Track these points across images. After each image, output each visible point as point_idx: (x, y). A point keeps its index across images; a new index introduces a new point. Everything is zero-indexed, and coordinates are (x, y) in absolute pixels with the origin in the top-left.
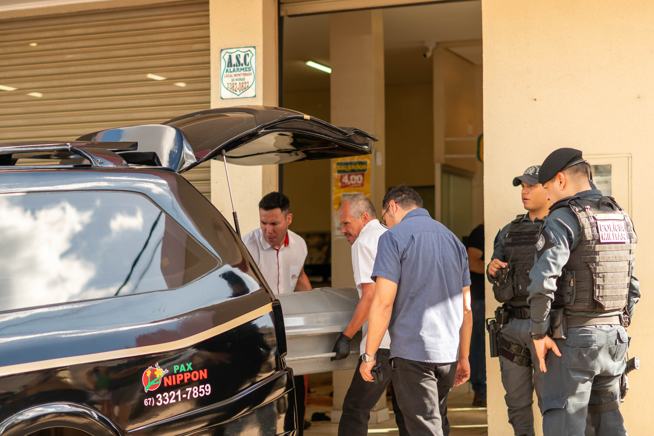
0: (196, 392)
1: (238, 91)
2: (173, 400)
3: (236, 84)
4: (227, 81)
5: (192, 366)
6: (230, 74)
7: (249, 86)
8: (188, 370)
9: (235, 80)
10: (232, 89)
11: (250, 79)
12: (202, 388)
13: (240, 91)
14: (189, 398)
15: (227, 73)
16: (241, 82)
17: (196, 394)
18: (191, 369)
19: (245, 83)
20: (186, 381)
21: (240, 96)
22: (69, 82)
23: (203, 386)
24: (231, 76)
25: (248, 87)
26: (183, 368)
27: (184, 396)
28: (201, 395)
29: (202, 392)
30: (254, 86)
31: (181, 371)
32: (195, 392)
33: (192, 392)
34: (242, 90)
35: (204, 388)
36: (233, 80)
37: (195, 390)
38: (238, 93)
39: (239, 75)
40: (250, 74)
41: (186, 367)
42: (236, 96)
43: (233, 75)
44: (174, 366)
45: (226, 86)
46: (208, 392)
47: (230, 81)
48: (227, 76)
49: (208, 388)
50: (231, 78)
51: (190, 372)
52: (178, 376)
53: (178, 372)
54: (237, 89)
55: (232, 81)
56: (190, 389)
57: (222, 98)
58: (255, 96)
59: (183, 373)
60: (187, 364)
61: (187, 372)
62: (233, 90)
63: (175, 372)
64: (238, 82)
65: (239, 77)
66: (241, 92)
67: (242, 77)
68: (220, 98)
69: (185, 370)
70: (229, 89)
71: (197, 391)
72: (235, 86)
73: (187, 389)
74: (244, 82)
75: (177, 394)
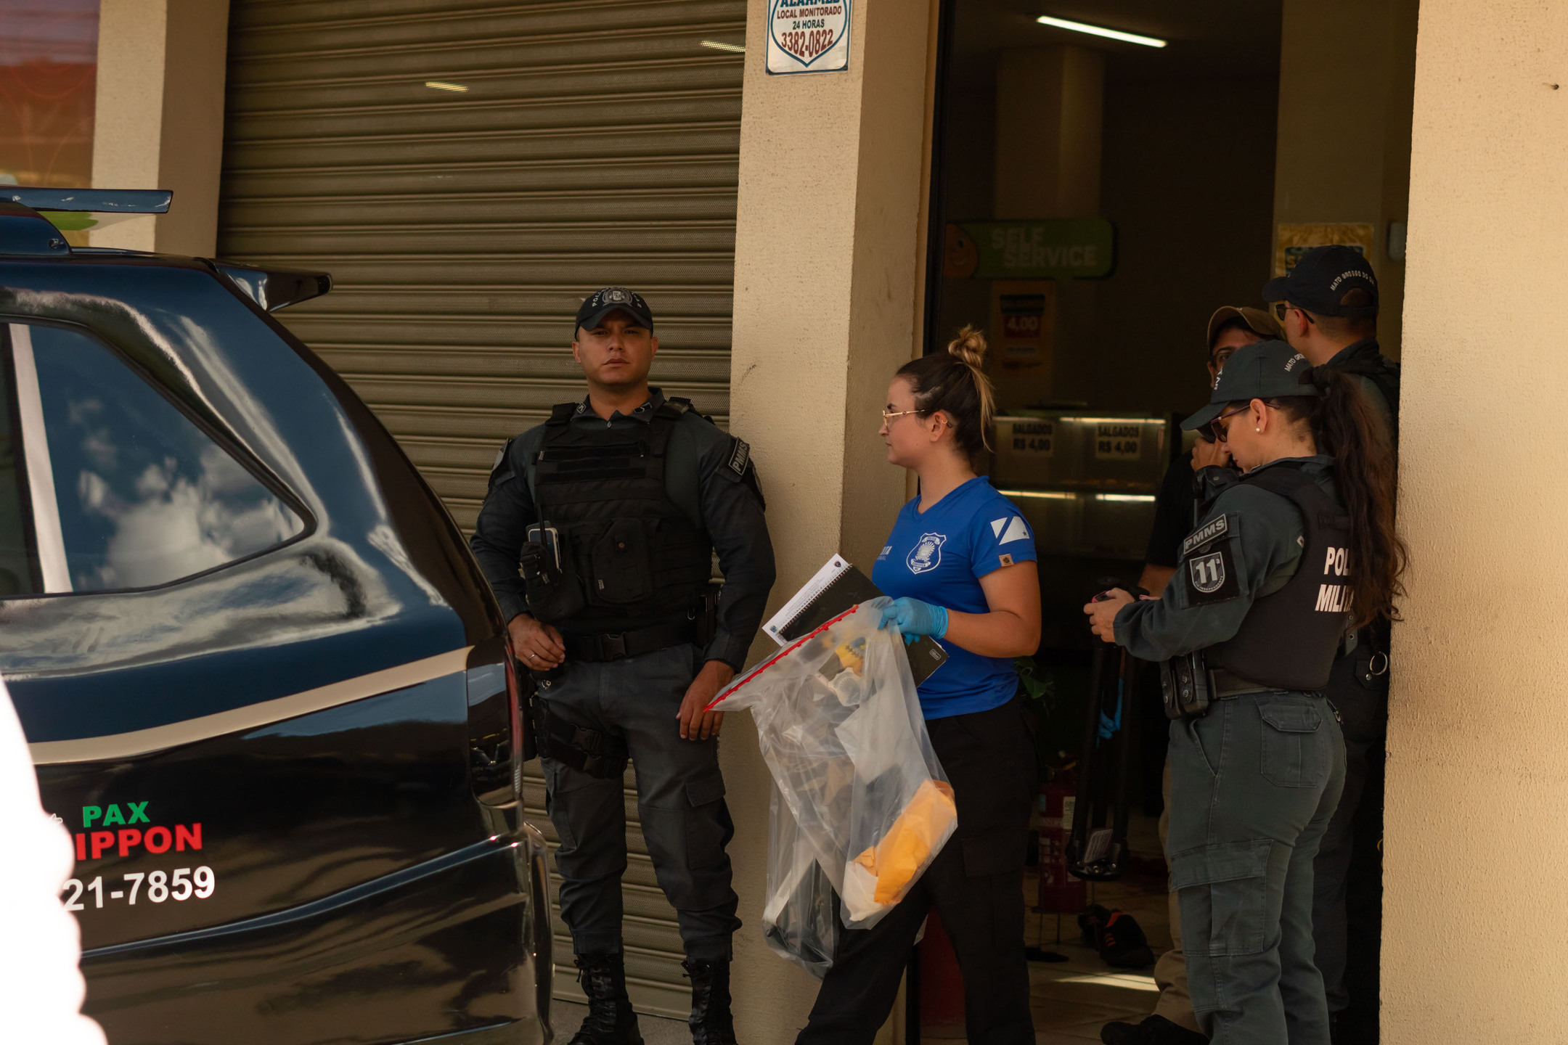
0: (161, 885)
1: (807, 53)
2: (77, 902)
3: (803, 34)
4: (782, 26)
5: (146, 812)
6: (790, 8)
7: (834, 39)
8: (133, 820)
9: (801, 25)
10: (792, 49)
11: (835, 23)
12: (181, 877)
13: (811, 54)
14: (132, 901)
15: (785, 8)
16: (815, 30)
17: (158, 892)
18: (145, 819)
19: (824, 31)
20: (124, 852)
21: (810, 68)
22: (471, 28)
23: (187, 871)
24: (793, 15)
25: (830, 42)
26: (114, 815)
27: (117, 895)
28: (176, 895)
29: (181, 889)
30: (843, 42)
31: (107, 823)
32: (155, 885)
33: (145, 885)
34: (817, 52)
35: (190, 878)
36: (796, 26)
37: (158, 879)
38: (807, 59)
39: (811, 12)
40: (836, 11)
41: (127, 813)
42: (803, 68)
43: (798, 13)
44: (84, 808)
45: (780, 40)
46: (204, 889)
47: (789, 29)
48: (784, 15)
49: (203, 877)
50: (792, 19)
51: (140, 826)
52: (95, 837)
53: (97, 824)
54: (804, 49)
55: (794, 28)
56: (139, 877)
57: (769, 72)
58: (845, 68)
59: (114, 828)
60: (132, 806)
61: (127, 827)
62: (796, 52)
63: (87, 824)
64: (807, 32)
65: (811, 18)
66: (815, 55)
67: (818, 18)
68: (764, 70)
69: (121, 821)
70: (787, 49)
71: (165, 884)
72: (800, 42)
73: (127, 877)
74: (821, 30)
75: (90, 887)
